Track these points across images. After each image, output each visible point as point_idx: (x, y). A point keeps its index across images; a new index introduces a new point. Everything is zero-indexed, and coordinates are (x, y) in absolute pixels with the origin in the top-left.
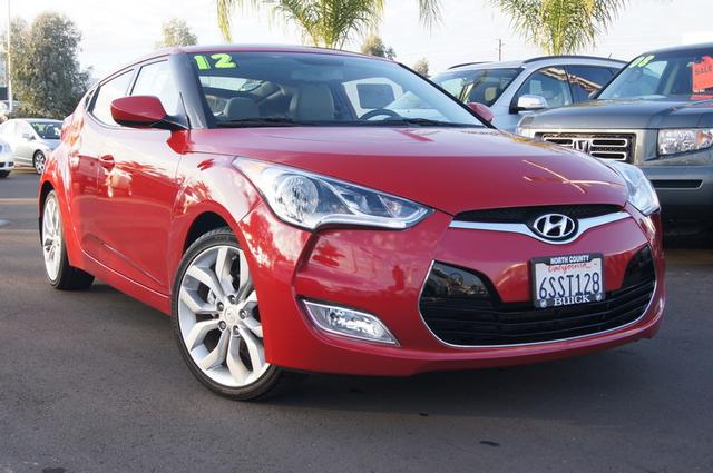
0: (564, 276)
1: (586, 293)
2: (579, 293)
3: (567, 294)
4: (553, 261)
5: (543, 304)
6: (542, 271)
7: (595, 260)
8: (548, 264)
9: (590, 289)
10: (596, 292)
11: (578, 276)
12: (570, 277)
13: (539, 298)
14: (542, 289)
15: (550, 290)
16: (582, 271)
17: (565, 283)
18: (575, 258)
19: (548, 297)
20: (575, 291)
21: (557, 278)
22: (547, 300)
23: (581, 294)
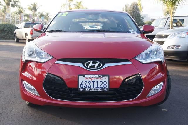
0: (91, 81)
1: (100, 88)
2: (97, 87)
3: (92, 87)
4: (86, 76)
5: (81, 89)
6: (81, 79)
7: (105, 77)
8: (84, 77)
9: (102, 86)
10: (105, 88)
11: (97, 82)
12: (93, 82)
13: (80, 87)
14: (81, 85)
15: (84, 85)
16: (99, 80)
17: (91, 84)
18: (96, 76)
19: (84, 87)
20: (95, 86)
21: (88, 82)
22: (83, 89)
23: (98, 88)
